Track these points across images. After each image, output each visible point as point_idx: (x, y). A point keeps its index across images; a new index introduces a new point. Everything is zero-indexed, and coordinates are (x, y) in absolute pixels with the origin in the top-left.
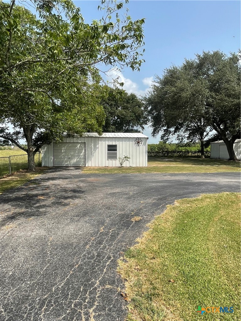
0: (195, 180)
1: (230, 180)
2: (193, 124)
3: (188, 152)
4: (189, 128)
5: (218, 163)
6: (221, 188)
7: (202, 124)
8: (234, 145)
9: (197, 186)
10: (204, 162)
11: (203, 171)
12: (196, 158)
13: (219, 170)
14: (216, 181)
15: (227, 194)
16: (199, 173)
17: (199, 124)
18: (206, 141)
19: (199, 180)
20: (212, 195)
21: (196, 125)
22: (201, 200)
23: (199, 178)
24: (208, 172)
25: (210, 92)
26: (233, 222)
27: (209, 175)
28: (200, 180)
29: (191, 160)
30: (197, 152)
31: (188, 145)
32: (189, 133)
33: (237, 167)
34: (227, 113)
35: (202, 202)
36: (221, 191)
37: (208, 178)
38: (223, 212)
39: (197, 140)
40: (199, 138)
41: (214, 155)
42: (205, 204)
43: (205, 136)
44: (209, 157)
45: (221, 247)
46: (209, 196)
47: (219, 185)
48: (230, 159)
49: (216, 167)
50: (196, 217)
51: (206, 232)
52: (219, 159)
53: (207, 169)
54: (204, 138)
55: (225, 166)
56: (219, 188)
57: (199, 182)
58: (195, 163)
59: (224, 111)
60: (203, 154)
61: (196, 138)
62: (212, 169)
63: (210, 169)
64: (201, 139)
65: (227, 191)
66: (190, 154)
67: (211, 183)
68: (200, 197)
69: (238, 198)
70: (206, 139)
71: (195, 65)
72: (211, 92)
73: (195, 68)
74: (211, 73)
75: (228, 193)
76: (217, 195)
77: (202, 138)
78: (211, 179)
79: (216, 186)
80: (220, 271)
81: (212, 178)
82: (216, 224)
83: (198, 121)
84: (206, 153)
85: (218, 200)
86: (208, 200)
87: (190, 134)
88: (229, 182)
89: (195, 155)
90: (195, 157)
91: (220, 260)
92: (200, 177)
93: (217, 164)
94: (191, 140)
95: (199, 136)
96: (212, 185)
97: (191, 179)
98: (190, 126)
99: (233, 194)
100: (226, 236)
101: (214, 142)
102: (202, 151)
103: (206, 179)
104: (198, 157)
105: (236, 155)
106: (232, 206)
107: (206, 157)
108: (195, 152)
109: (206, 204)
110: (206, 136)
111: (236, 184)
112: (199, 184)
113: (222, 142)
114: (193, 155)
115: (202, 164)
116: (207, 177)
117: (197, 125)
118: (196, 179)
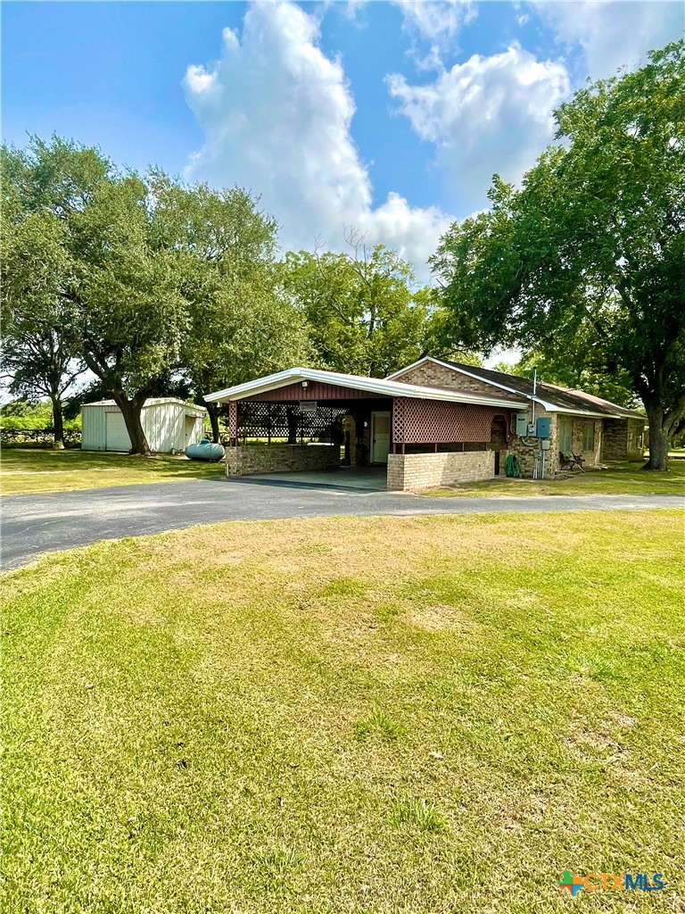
0: (27, 515)
1: (127, 507)
2: (27, 347)
3: (14, 432)
4: (14, 358)
5: (102, 462)
6: (98, 531)
7: (55, 350)
8: (143, 412)
9: (29, 533)
10: (63, 461)
11: (56, 488)
12: (39, 451)
13: (102, 481)
14: (88, 512)
15: (114, 545)
16: (42, 495)
17: (45, 347)
18: (68, 400)
19: (37, 514)
20: (69, 552)
21: (36, 351)
22: (36, 572)
23: (40, 509)
24: (71, 489)
25: (72, 260)
26: (118, 617)
27: (71, 498)
28: (41, 514)
29: (22, 457)
30: (43, 431)
31: (14, 409)
32: (16, 374)
33: (148, 470)
34: (122, 325)
35: (38, 579)
36: (97, 539)
37: (68, 505)
38: (95, 596)
39: (41, 395)
40: (48, 391)
41: (89, 440)
42: (46, 581)
43: (65, 386)
44: (79, 445)
45: (78, 692)
46: (62, 558)
47: (95, 523)
48: (133, 452)
49: (95, 474)
50: (14, 625)
51: (38, 663)
52: (106, 451)
53: (68, 480)
54: (64, 390)
55: (117, 470)
56: (92, 531)
57: (38, 520)
58: (34, 465)
59: (114, 320)
60: (59, 436)
61: (38, 390)
62: (83, 479)
63: (77, 481)
64: (53, 393)
65: (114, 536)
66: (20, 438)
67: (75, 518)
68: (32, 566)
69: (140, 550)
70: (69, 393)
71: (27, 167)
72: (76, 259)
73: (27, 176)
74: (77, 203)
75: (115, 541)
76: (84, 550)
77: (55, 391)
78: (75, 508)
79: (85, 525)
80: (65, 761)
81: (79, 505)
82: (71, 632)
83: (44, 340)
84: (70, 435)
85: (88, 564)
86: (57, 568)
87: (18, 377)
88: (122, 511)
89: (35, 440)
90: (36, 446)
91: (70, 730)
92: (43, 506)
93: (98, 465)
94: (21, 396)
95: (46, 385)
96: (74, 526)
97: (14, 515)
98: (18, 351)
99: (128, 540)
100: (94, 659)
101: (91, 404)
102: (57, 429)
103: (60, 510)
104: (45, 445)
105: (148, 440)
106: (120, 574)
107: (67, 445)
108: (37, 432)
109: (50, 581)
110: (68, 384)
111: (141, 514)
112: (36, 526)
113: (113, 404)
114: (30, 440)
115: (55, 467)
116: (63, 505)
117: (41, 350)
118: (32, 512)
